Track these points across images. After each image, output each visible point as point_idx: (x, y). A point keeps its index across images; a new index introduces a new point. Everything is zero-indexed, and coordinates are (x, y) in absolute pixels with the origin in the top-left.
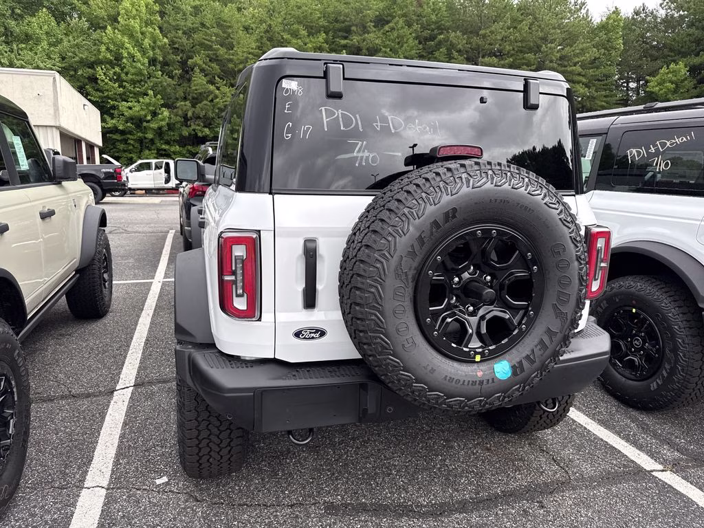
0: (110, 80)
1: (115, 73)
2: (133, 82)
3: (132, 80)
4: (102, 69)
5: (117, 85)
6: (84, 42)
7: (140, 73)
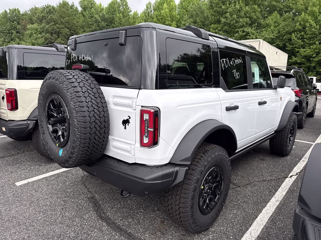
0: (297, 39)
1: (301, 36)
2: (310, 39)
3: (309, 37)
4: (295, 34)
5: (301, 41)
6: (289, 23)
7: (314, 33)
